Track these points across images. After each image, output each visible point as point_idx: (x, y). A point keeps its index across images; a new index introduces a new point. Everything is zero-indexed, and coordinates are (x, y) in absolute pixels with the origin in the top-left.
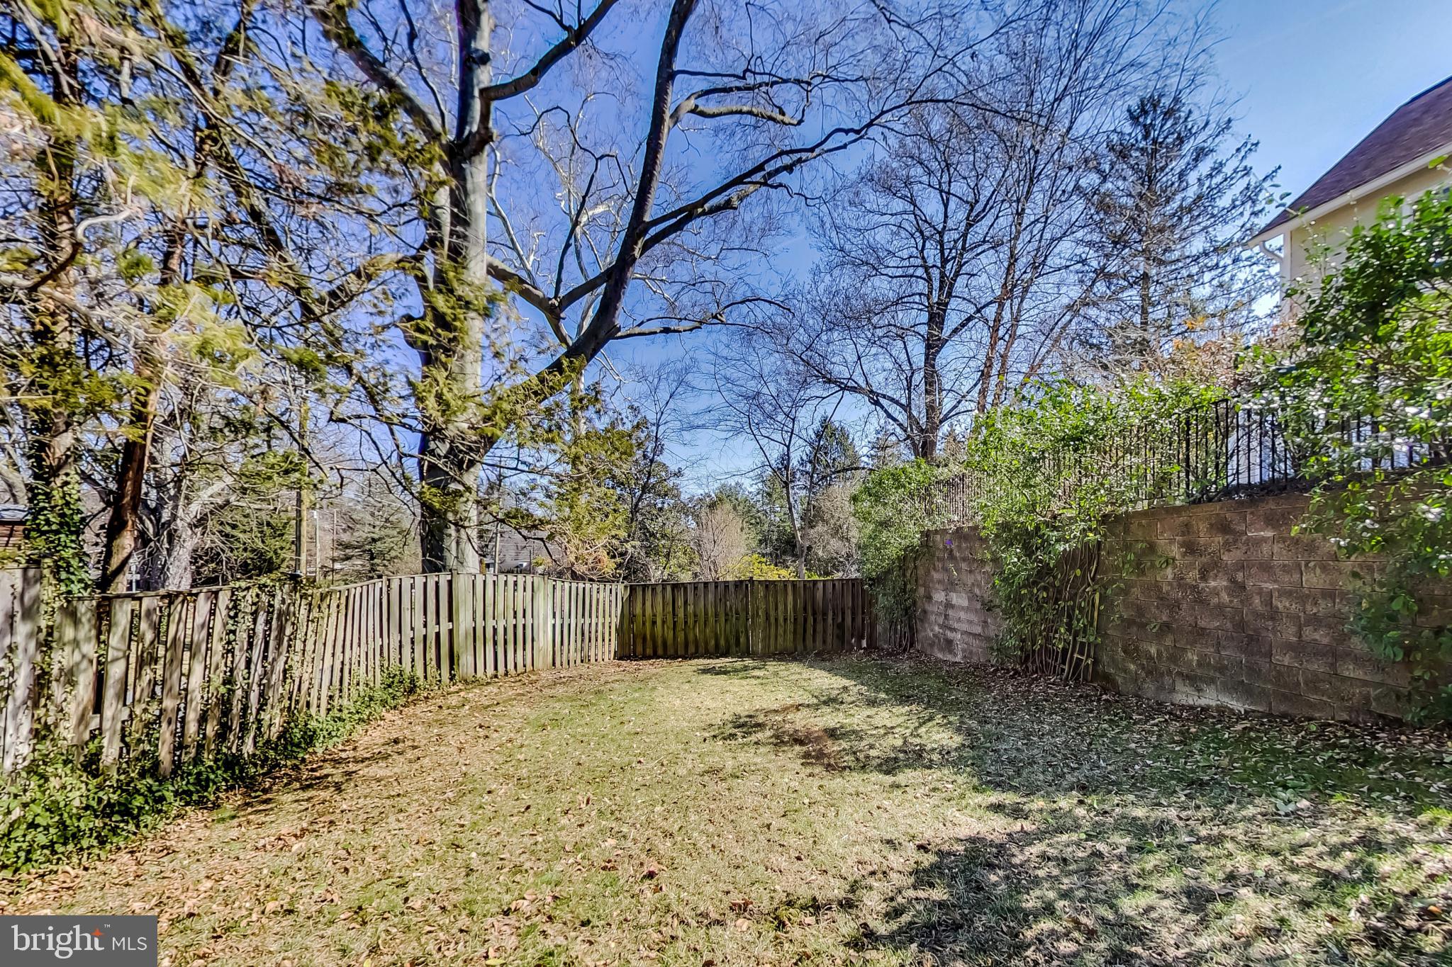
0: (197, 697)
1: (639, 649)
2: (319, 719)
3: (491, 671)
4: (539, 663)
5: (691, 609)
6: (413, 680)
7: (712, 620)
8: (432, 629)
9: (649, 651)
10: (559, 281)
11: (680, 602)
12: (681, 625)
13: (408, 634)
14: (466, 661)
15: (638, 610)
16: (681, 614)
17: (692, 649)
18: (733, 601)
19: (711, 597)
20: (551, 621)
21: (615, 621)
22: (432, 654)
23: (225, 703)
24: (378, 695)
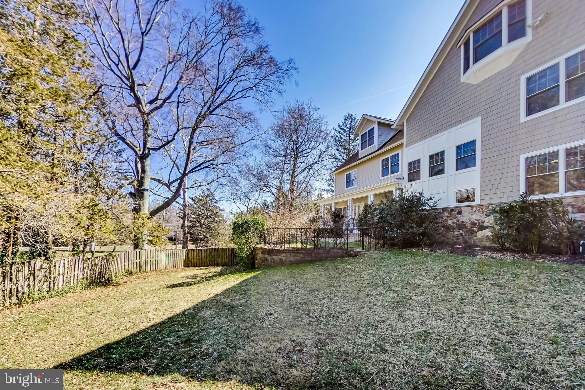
0: (97, 272)
1: (190, 265)
2: (113, 278)
3: (149, 270)
4: (162, 268)
5: (203, 255)
6: (131, 271)
7: (208, 258)
8: (135, 261)
9: (193, 265)
10: (169, 179)
11: (200, 253)
12: (201, 259)
13: (130, 262)
14: (143, 267)
15: (190, 255)
16: (201, 256)
17: (203, 265)
18: (214, 253)
19: (208, 252)
20: (165, 259)
21: (183, 258)
22: (135, 266)
23: (100, 273)
24: (124, 274)
